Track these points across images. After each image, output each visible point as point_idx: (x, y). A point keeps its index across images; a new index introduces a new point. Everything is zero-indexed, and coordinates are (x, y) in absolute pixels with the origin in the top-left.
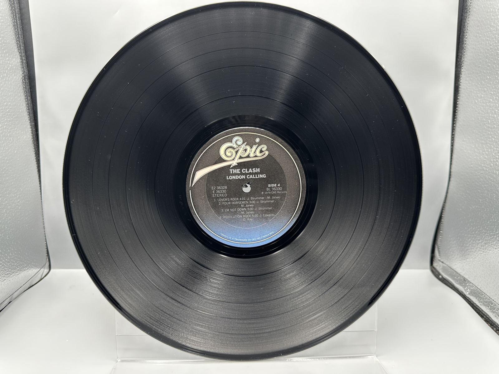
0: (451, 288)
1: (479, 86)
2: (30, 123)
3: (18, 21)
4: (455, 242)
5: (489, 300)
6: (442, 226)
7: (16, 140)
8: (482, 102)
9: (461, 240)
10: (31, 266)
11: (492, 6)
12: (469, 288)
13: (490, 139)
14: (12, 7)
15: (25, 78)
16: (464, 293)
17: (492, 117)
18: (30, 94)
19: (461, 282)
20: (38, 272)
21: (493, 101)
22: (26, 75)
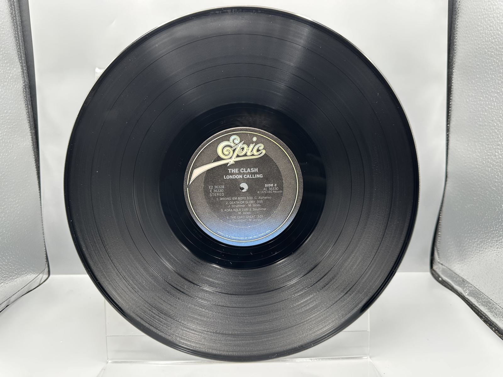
0: (451, 290)
1: (470, 85)
2: (30, 130)
3: (19, 33)
4: (452, 242)
5: (487, 299)
6: (440, 227)
7: (15, 146)
8: (473, 100)
9: (458, 240)
10: (29, 270)
11: (478, 7)
12: (468, 289)
13: (482, 136)
14: (13, 20)
15: (25, 87)
16: (463, 294)
17: (483, 115)
18: (30, 103)
19: (460, 283)
20: (37, 277)
21: (483, 99)
22: (27, 84)
